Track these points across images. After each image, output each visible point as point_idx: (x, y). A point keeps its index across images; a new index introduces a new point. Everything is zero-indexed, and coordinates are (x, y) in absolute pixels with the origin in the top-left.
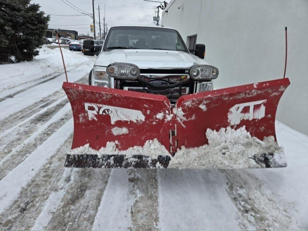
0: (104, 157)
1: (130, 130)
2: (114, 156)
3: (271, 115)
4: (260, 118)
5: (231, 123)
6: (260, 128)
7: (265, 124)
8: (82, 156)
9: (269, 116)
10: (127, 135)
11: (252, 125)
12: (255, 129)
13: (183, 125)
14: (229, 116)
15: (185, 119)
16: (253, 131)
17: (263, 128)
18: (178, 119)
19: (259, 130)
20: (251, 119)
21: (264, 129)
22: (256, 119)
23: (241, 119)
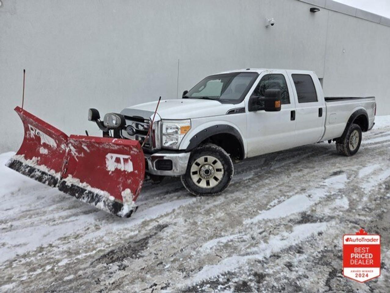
0: (26, 166)
1: (49, 152)
2: (31, 167)
3: (138, 171)
4: (129, 171)
5: (108, 168)
6: (128, 180)
7: (132, 178)
8: (16, 161)
9: (136, 171)
10: (47, 155)
11: (122, 176)
12: (124, 179)
13: (76, 159)
14: (107, 162)
15: (77, 154)
16: (122, 181)
17: (130, 181)
18: (72, 153)
19: (127, 182)
20: (122, 169)
21: (130, 183)
22: (126, 171)
23: (116, 167)
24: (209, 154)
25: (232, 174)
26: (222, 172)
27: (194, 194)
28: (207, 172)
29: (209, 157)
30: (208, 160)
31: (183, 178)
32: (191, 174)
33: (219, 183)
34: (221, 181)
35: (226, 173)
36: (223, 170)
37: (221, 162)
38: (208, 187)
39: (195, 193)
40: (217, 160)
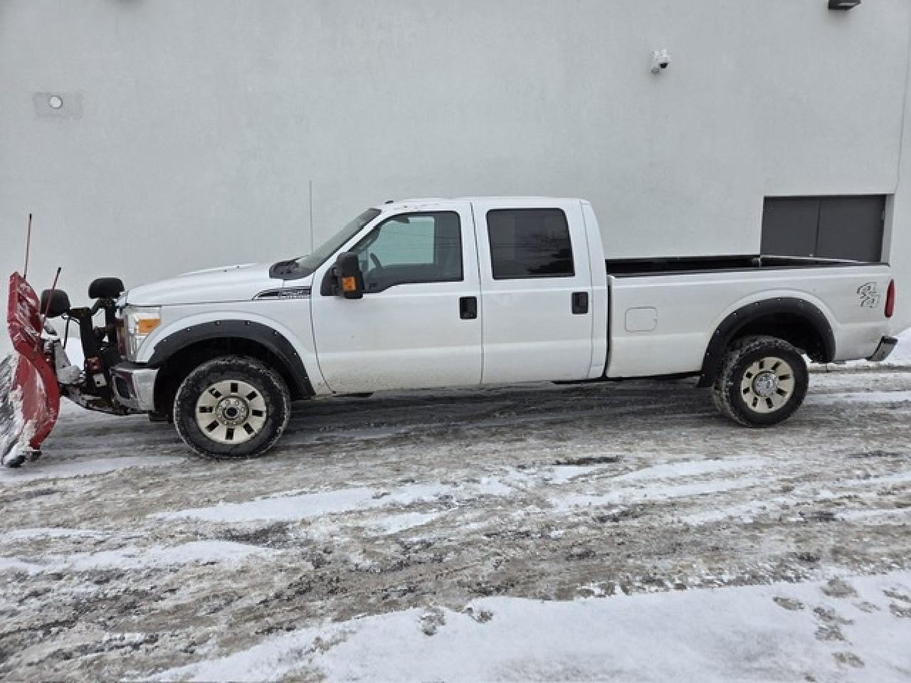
24: (243, 378)
25: (281, 425)
26: (263, 419)
27: (194, 450)
28: (232, 412)
29: (240, 383)
30: (240, 390)
31: (177, 415)
32: (198, 410)
33: (253, 438)
34: (256, 435)
35: (270, 421)
36: (265, 415)
37: (264, 397)
38: (229, 442)
39: (196, 449)
40: (257, 392)
